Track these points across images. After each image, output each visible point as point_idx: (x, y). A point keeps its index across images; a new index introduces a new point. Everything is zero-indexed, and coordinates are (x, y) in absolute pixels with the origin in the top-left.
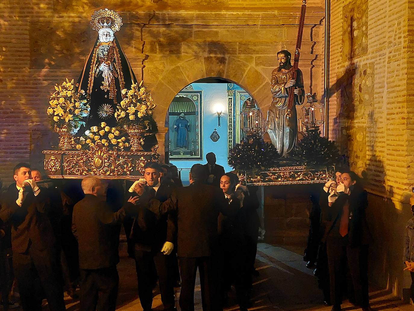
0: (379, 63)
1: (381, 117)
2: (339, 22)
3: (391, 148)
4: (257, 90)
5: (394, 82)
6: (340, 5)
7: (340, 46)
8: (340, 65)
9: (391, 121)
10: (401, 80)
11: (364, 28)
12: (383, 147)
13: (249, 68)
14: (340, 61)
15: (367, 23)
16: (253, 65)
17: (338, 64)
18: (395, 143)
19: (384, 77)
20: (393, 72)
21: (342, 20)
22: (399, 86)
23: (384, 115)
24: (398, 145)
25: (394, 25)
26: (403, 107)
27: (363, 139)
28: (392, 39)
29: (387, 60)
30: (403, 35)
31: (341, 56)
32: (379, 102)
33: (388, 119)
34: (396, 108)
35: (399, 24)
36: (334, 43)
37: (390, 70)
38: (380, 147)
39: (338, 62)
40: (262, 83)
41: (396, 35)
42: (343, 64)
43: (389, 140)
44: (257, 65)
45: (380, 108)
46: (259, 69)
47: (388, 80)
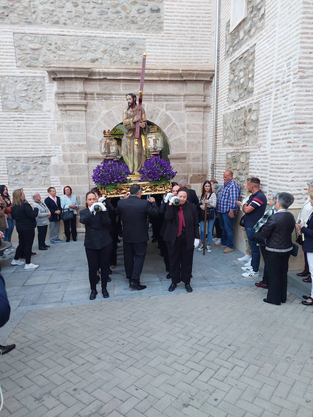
0: (265, 101)
1: (265, 143)
2: (226, 76)
3: (274, 166)
4: (167, 128)
5: (280, 114)
6: (228, 63)
7: (226, 94)
8: (227, 108)
9: (276, 146)
10: (289, 111)
11: (250, 76)
12: (266, 166)
13: (161, 112)
14: (227, 105)
15: (253, 70)
16: (164, 109)
17: (225, 107)
18: (279, 162)
19: (270, 111)
20: (280, 105)
21: (229, 74)
22: (286, 116)
23: (269, 141)
24: (282, 164)
25: (283, 66)
26: (289, 133)
27: (246, 161)
28: (280, 79)
29: (273, 97)
30: (292, 73)
31: (228, 101)
32: (264, 132)
33: (272, 144)
34: (281, 135)
35: (288, 64)
36: (222, 92)
37: (276, 105)
38: (263, 166)
39: (225, 106)
40: (170, 123)
41: (284, 74)
42: (229, 107)
43: (272, 160)
44: (167, 110)
45: (264, 136)
46: (168, 113)
47: (274, 113)
